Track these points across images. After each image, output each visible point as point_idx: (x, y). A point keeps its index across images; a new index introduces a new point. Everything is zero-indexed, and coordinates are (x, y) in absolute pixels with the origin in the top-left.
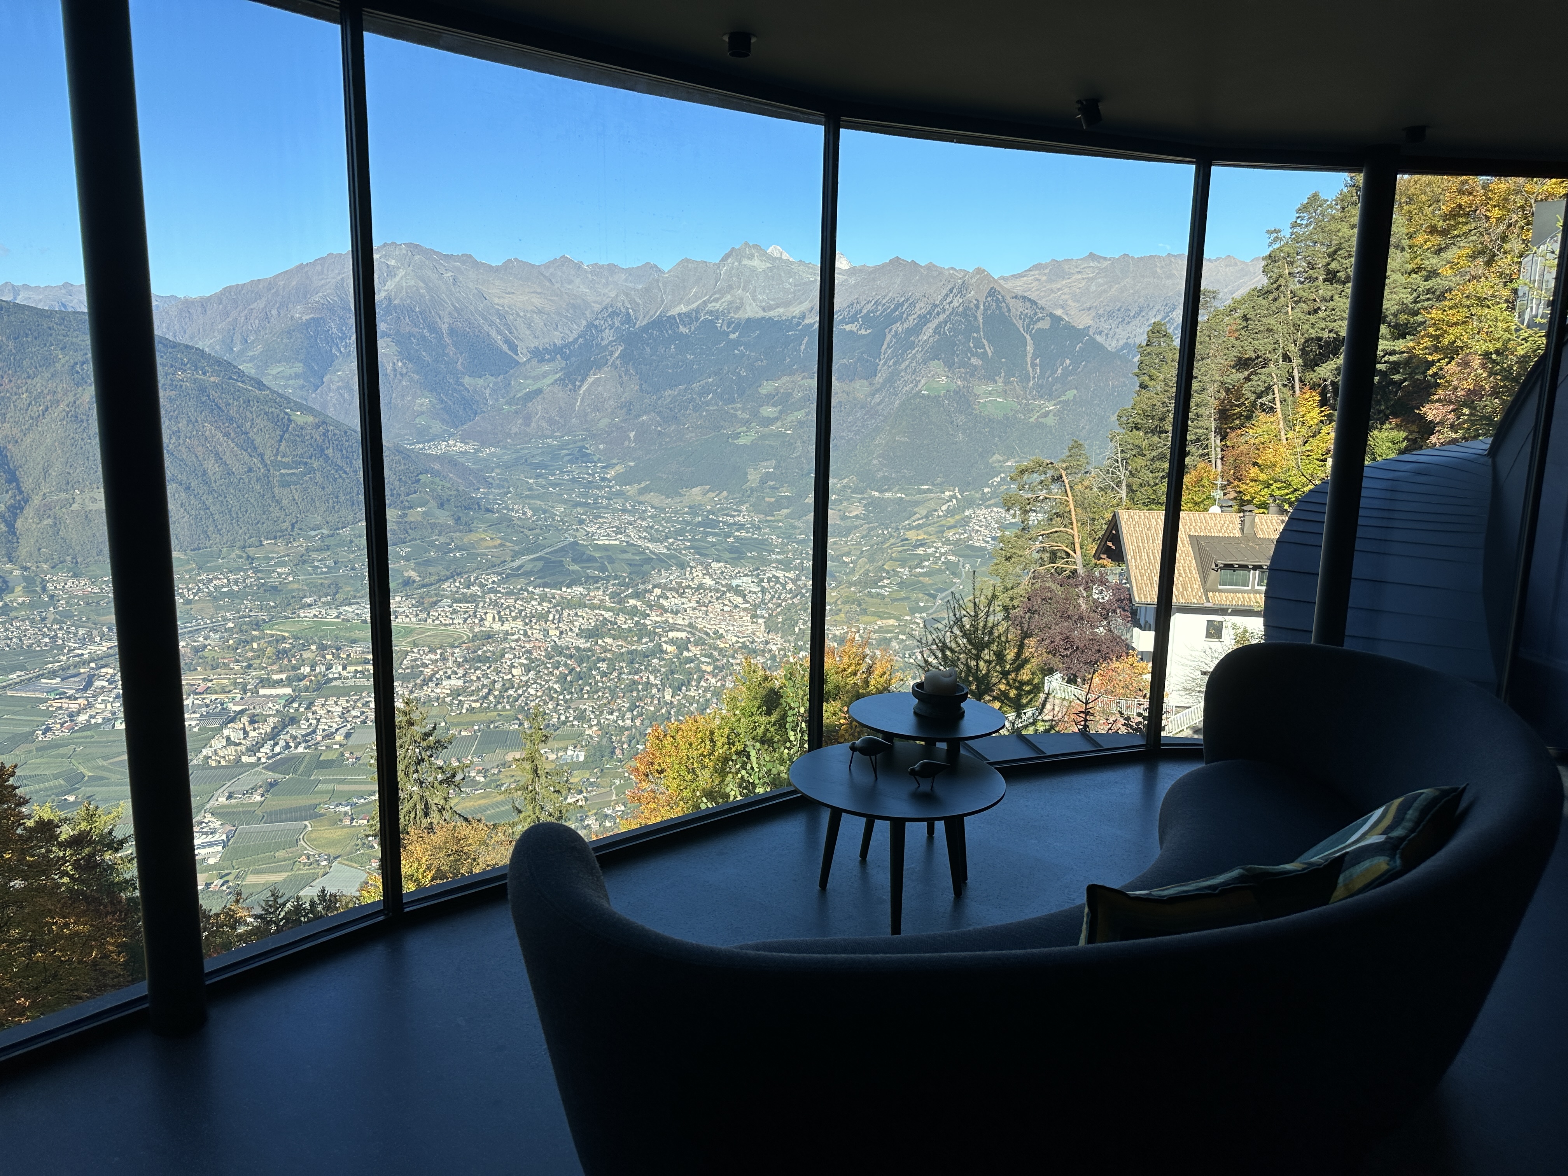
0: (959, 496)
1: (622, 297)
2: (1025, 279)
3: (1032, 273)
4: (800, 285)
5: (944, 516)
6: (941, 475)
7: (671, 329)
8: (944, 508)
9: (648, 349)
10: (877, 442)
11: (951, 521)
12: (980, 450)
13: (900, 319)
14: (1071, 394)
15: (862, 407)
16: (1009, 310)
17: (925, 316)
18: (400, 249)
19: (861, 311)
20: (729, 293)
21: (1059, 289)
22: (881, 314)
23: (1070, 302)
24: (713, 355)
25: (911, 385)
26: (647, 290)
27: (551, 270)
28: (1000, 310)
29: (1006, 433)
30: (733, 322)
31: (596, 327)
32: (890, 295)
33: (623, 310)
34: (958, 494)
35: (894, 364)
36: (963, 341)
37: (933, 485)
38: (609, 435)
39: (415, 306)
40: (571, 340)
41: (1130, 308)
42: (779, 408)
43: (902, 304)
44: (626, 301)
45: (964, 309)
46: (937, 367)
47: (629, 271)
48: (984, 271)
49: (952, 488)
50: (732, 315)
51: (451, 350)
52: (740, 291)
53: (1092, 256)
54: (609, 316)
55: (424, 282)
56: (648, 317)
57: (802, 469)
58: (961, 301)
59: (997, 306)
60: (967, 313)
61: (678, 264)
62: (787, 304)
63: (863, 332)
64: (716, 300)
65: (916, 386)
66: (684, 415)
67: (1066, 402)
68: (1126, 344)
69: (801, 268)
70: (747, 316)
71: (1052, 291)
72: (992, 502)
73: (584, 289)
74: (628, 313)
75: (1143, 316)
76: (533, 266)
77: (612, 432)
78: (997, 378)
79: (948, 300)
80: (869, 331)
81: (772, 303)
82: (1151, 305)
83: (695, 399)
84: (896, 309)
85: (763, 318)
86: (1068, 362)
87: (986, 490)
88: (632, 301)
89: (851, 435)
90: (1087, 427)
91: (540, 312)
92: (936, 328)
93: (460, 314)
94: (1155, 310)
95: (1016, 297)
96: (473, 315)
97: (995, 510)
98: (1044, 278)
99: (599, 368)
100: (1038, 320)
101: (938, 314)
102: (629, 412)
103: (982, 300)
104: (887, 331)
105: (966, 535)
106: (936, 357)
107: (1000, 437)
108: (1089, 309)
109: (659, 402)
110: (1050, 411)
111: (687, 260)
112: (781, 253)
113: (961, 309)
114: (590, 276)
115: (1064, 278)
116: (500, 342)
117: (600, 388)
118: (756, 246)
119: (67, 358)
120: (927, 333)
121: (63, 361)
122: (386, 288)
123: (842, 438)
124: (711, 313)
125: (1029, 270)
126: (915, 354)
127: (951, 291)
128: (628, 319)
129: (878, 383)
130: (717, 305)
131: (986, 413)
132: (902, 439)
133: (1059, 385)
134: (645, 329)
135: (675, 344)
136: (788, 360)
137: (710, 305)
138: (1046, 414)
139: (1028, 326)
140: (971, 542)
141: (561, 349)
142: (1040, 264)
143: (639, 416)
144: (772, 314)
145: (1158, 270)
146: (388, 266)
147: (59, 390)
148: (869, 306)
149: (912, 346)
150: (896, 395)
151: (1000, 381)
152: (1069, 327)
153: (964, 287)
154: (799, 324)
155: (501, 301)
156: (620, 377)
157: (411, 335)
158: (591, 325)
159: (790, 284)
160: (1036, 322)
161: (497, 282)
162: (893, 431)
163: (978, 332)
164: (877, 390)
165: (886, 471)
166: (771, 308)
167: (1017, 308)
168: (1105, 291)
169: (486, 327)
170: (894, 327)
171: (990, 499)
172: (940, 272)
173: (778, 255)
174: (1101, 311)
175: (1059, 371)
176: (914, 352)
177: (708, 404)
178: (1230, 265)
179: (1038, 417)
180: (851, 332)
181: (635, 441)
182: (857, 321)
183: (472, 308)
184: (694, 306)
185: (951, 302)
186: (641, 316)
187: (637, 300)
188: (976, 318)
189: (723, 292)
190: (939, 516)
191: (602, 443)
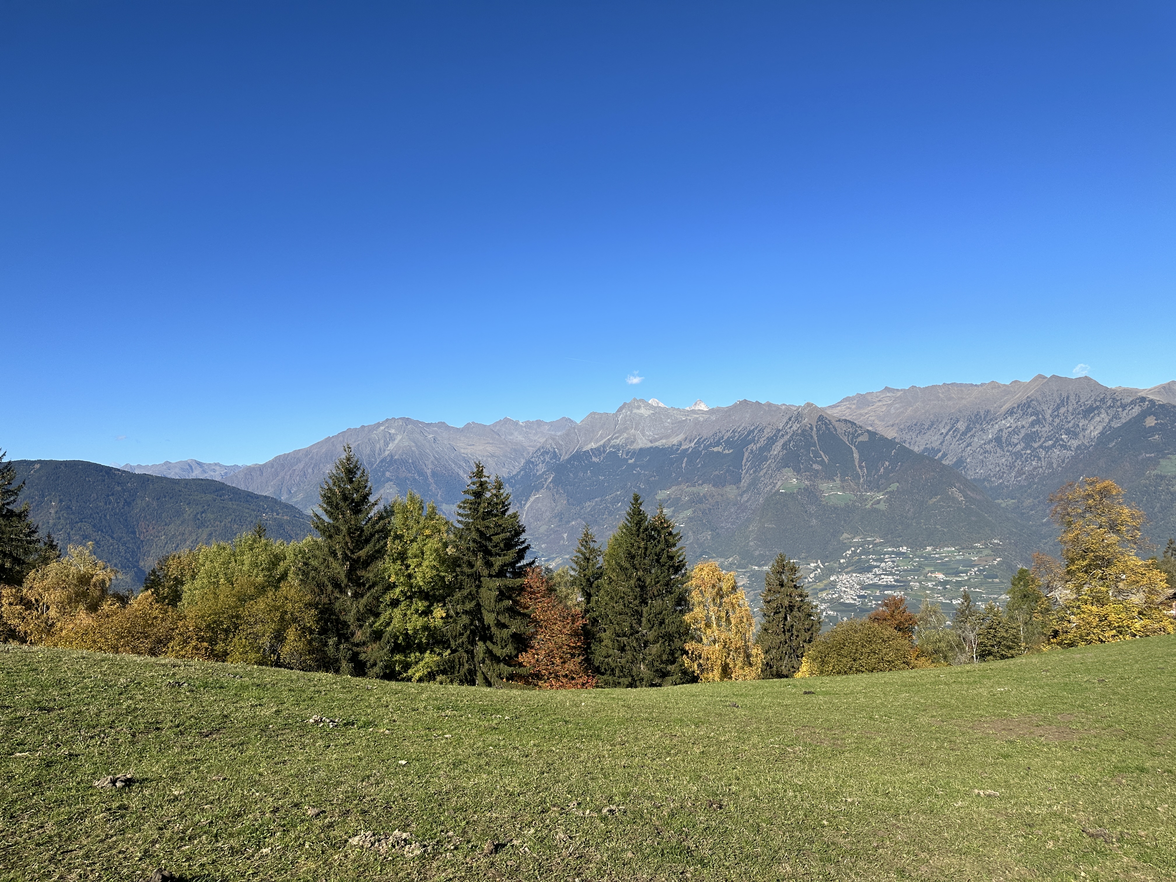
0: (822, 566)
1: (550, 441)
2: (839, 408)
3: (845, 403)
4: (676, 423)
5: (813, 582)
6: (804, 551)
7: (587, 460)
8: (812, 575)
9: (571, 475)
10: (750, 529)
11: (821, 585)
12: (832, 531)
13: (753, 441)
14: (894, 486)
15: (734, 505)
16: (836, 430)
17: (772, 438)
18: (398, 422)
19: (723, 438)
20: (625, 432)
21: (866, 413)
22: (738, 439)
23: (876, 422)
24: (618, 475)
25: (770, 486)
26: (567, 435)
27: (498, 428)
28: (829, 431)
29: (849, 517)
30: (630, 452)
31: (533, 463)
32: (743, 425)
33: (552, 450)
34: (820, 565)
35: (754, 472)
36: (805, 453)
37: (799, 559)
38: (548, 537)
39: (409, 459)
40: (514, 473)
41: (924, 422)
42: (673, 508)
43: (753, 431)
44: (553, 444)
45: (802, 431)
46: (788, 472)
47: (551, 424)
48: (812, 404)
49: (814, 561)
50: (629, 447)
51: (433, 487)
52: (633, 430)
53: (887, 389)
54: (541, 454)
55: (414, 442)
56: (569, 453)
57: (695, 552)
58: (798, 426)
59: (826, 427)
60: (805, 433)
61: (588, 416)
62: (667, 437)
63: (727, 452)
64: (617, 438)
65: (774, 486)
66: (602, 519)
67: (892, 492)
68: (926, 448)
69: (675, 412)
70: (639, 447)
71: (861, 415)
72: (849, 569)
73: (520, 438)
74: (555, 452)
75: (935, 428)
76: (485, 426)
77: (551, 535)
78: (835, 478)
79: (788, 426)
80: (731, 451)
81: (656, 436)
82: (940, 420)
83: (609, 507)
84: (749, 434)
85: (651, 447)
86: (887, 463)
87: (842, 561)
88: (557, 443)
89: (729, 525)
90: (912, 510)
91: (492, 456)
92: (783, 445)
93: (439, 462)
94: (943, 423)
95: (839, 420)
96: (447, 462)
97: (854, 575)
98: (854, 407)
99: (537, 491)
100: (859, 435)
101: (783, 435)
102: (561, 520)
103: (814, 424)
104: (744, 450)
105: (837, 595)
106: (787, 466)
107: (845, 520)
108: (893, 425)
109: (582, 511)
110: (881, 499)
111: (594, 413)
112: (658, 403)
113: (800, 431)
114: (524, 429)
115: (869, 406)
116: (465, 479)
117: (539, 505)
118: (642, 401)
119: (192, 510)
120: (777, 449)
121: (189, 512)
122: (389, 448)
123: (722, 527)
124: (614, 446)
125: (841, 402)
126: (769, 464)
127: (790, 419)
128: (555, 455)
129: (744, 487)
130: (618, 441)
131: (831, 503)
132: (770, 526)
133: (884, 481)
134: (569, 461)
135: (590, 470)
136: (674, 475)
137: (612, 442)
138: (878, 502)
139: (852, 440)
140: (842, 600)
141: (509, 479)
142: (848, 397)
143: (569, 522)
144: (657, 444)
145: (940, 395)
146: (390, 434)
147: (186, 532)
148: (729, 434)
149: (766, 459)
150: (760, 494)
151: (838, 480)
152: (883, 439)
153: (798, 417)
154: (678, 449)
155: (465, 451)
156: (553, 495)
157: (406, 478)
158: (528, 462)
159: (669, 423)
160: (857, 437)
161: (462, 439)
162: (763, 520)
163: (815, 446)
164: (744, 492)
165: (761, 550)
166: (656, 440)
167: (841, 428)
168: (902, 412)
169: (457, 469)
170: (750, 447)
171: (847, 567)
172: (778, 408)
173: (656, 405)
174: (902, 426)
175: (882, 470)
176: (768, 463)
177: (618, 509)
178: (995, 388)
179: (872, 504)
180: (718, 452)
181: (568, 540)
182: (721, 444)
183: (447, 457)
184: (602, 443)
185: (791, 427)
186: (564, 453)
187: (561, 442)
188: (812, 437)
189: (621, 432)
190: (809, 582)
191: (544, 543)
